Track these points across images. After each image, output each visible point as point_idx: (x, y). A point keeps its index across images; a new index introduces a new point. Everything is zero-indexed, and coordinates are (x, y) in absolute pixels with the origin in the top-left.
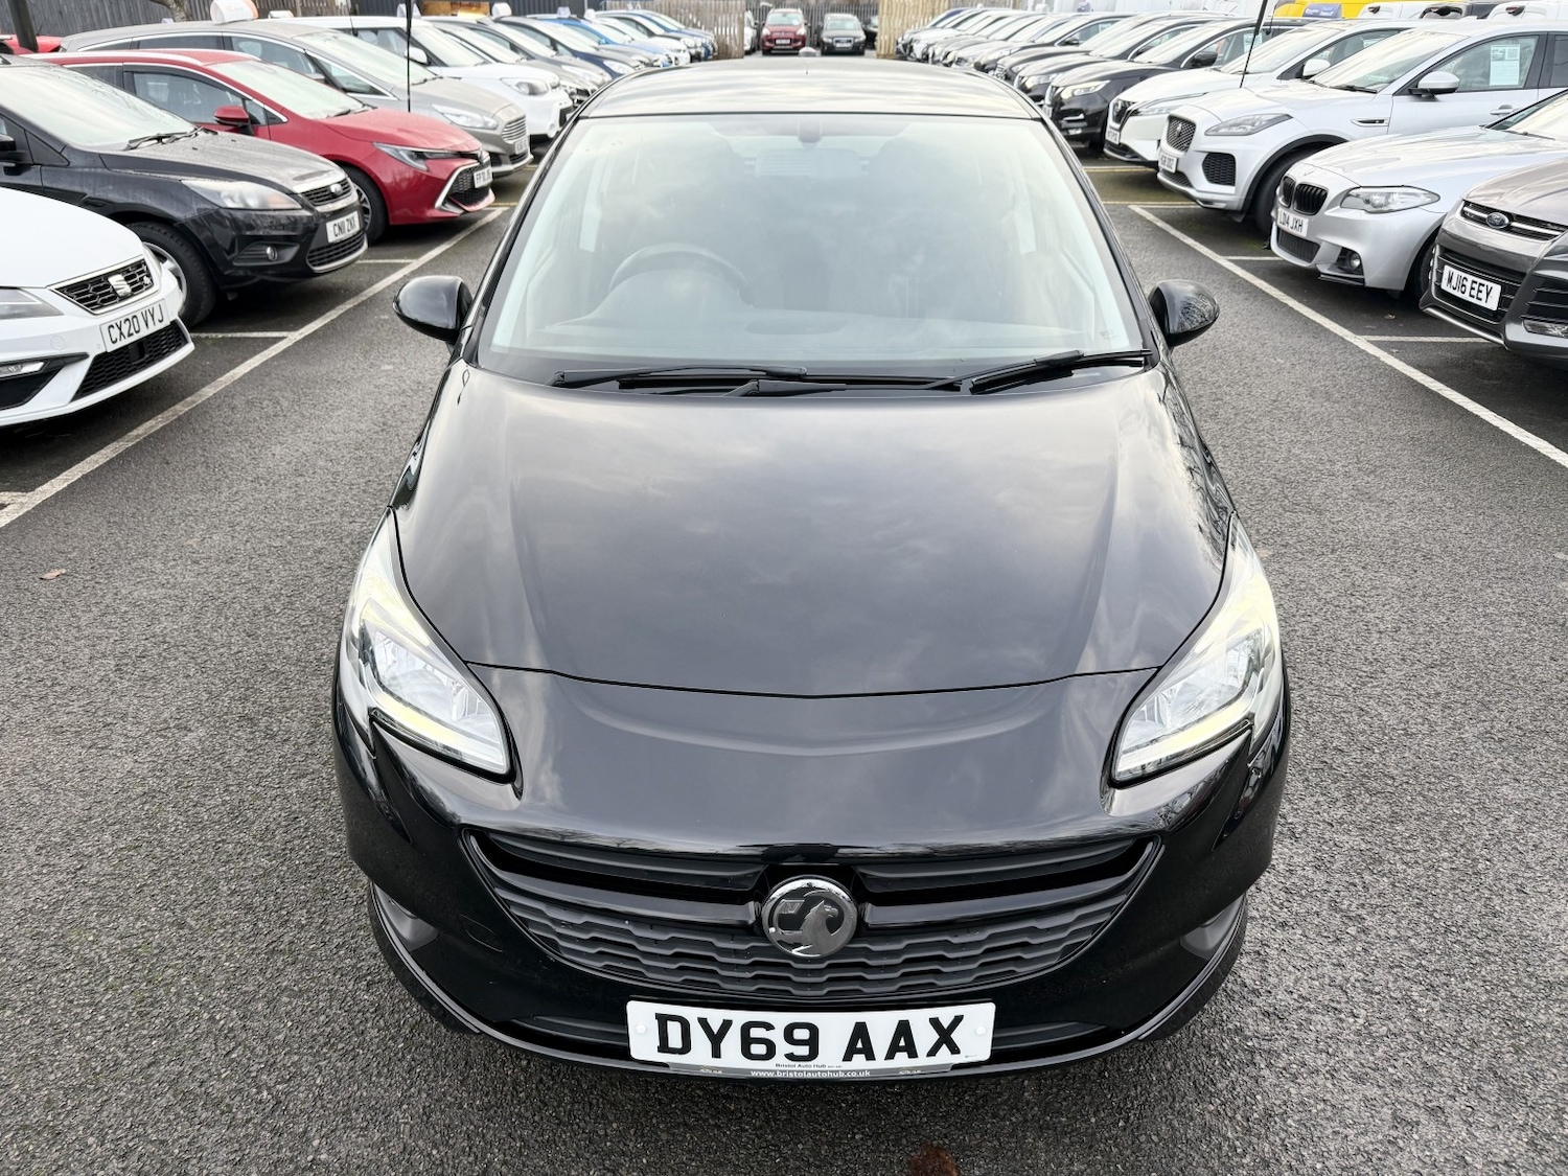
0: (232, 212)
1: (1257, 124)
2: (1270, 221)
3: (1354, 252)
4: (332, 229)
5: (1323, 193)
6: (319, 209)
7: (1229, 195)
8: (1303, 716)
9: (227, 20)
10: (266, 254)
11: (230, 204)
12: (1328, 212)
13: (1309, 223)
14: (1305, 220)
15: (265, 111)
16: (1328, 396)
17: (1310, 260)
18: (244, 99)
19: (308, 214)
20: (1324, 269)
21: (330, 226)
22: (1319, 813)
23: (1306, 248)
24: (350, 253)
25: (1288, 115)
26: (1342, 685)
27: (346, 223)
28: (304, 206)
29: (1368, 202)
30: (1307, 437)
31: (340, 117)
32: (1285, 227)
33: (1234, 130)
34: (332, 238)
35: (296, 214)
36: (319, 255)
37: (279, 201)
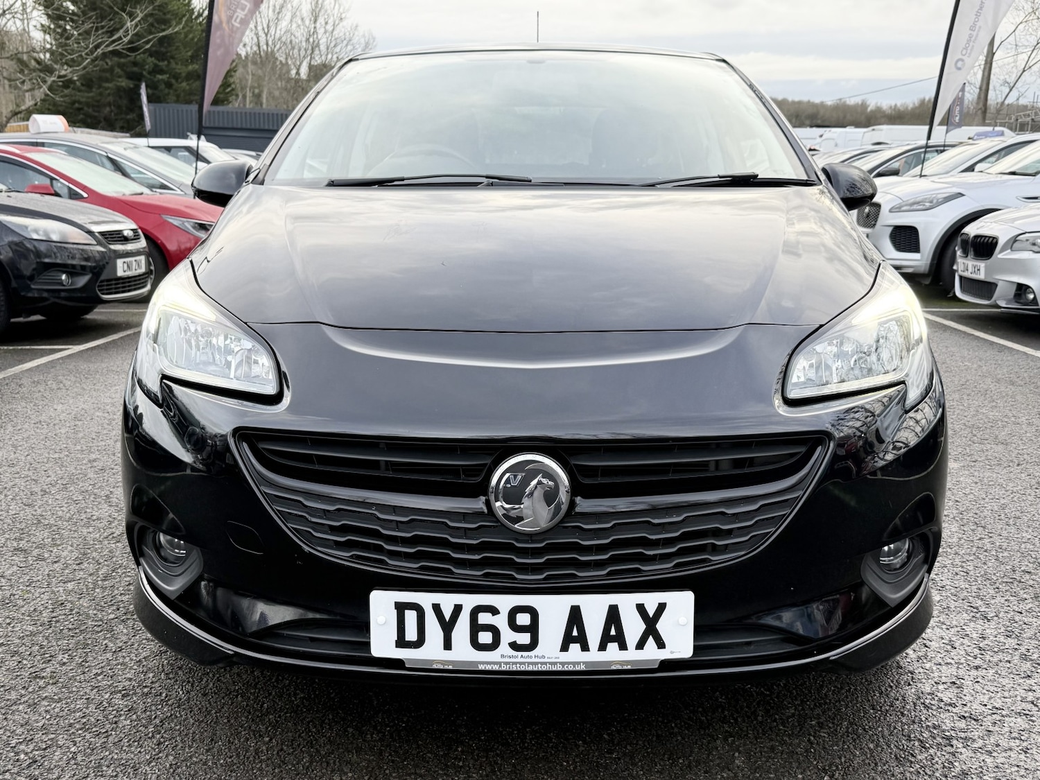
0: (36, 243)
1: (935, 201)
2: (953, 272)
3: (1028, 287)
4: (121, 265)
5: (995, 240)
6: (113, 247)
7: (919, 260)
8: (994, 553)
9: (42, 130)
10: (61, 279)
11: (35, 236)
12: (999, 255)
13: (986, 267)
14: (982, 265)
15: (70, 189)
16: (1013, 383)
17: (990, 298)
18: (52, 179)
19: (102, 249)
20: (1003, 304)
21: (120, 262)
22: (1009, 606)
23: (985, 288)
24: (135, 290)
25: (960, 194)
26: (1029, 537)
27: (134, 263)
28: (99, 243)
29: (1034, 244)
30: (994, 404)
31: (135, 196)
32: (967, 274)
33: (915, 207)
34: (120, 273)
35: (92, 248)
36: (107, 285)
37: (76, 235)
